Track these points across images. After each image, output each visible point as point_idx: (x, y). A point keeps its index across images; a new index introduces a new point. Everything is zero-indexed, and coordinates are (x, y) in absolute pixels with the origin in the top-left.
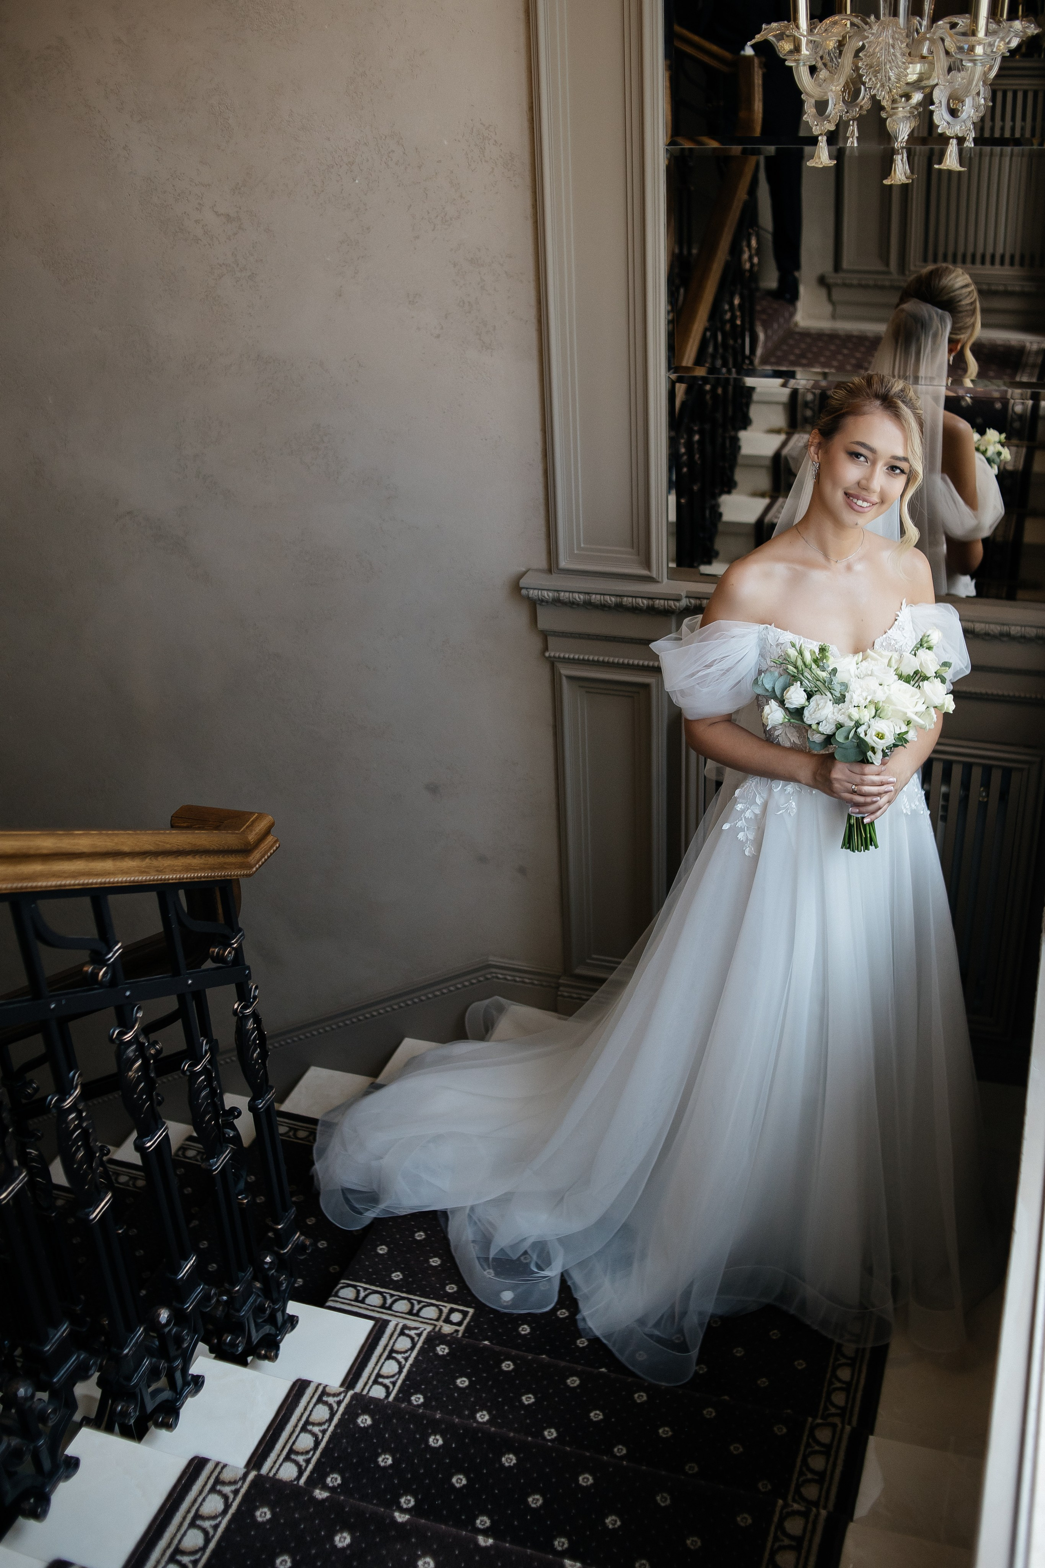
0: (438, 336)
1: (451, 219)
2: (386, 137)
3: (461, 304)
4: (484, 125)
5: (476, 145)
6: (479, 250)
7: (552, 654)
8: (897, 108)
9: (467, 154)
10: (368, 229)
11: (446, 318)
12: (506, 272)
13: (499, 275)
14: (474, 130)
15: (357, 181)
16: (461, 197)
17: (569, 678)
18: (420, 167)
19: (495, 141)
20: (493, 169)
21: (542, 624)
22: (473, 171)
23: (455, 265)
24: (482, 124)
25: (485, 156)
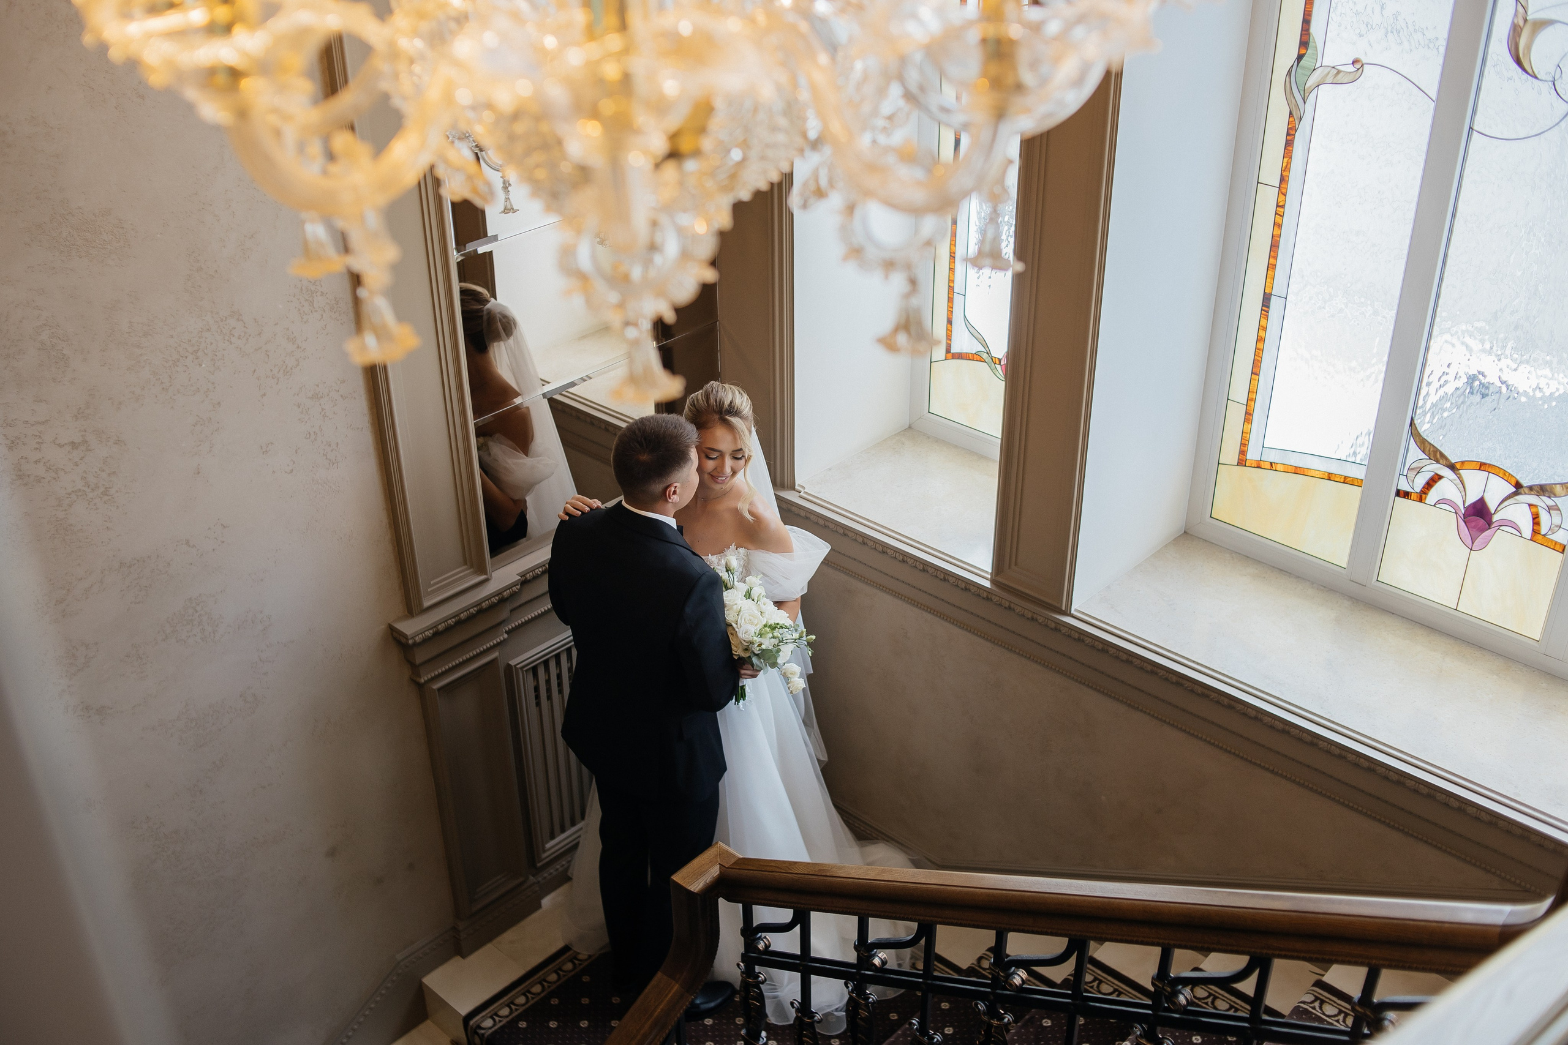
0: (292, 471)
1: (291, 369)
2: (226, 318)
3: (308, 436)
5: (306, 300)
6: (318, 386)
7: (421, 681)
9: (299, 310)
10: (219, 403)
11: (296, 453)
12: (342, 396)
13: (336, 400)
14: (303, 288)
15: (203, 366)
16: (298, 347)
17: (439, 689)
18: (259, 334)
20: (322, 315)
22: (305, 323)
23: (299, 407)
24: (309, 281)
25: (314, 307)
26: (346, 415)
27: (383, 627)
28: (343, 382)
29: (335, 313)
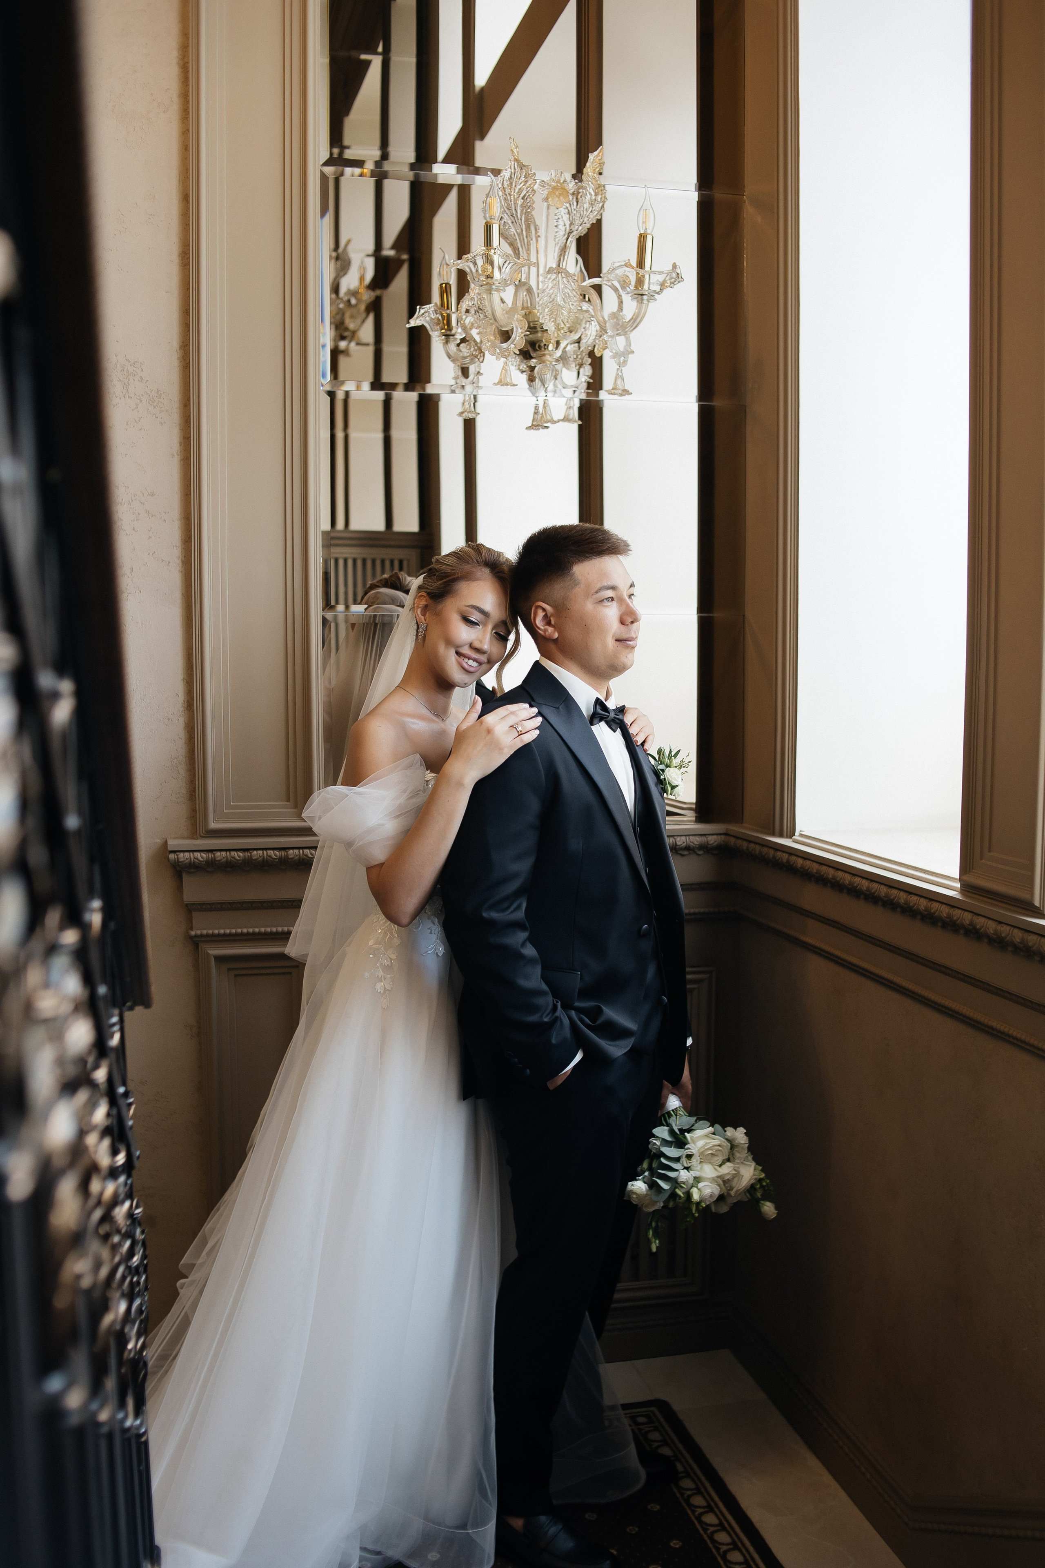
4: (129, 362)
7: (199, 932)
8: (544, 355)
13: (139, 514)
14: (118, 365)
17: (219, 959)
19: (141, 377)
20: (137, 405)
21: (189, 896)
24: (126, 360)
25: (127, 391)
26: (150, 537)
27: (158, 841)
28: (152, 494)
29: (154, 407)
